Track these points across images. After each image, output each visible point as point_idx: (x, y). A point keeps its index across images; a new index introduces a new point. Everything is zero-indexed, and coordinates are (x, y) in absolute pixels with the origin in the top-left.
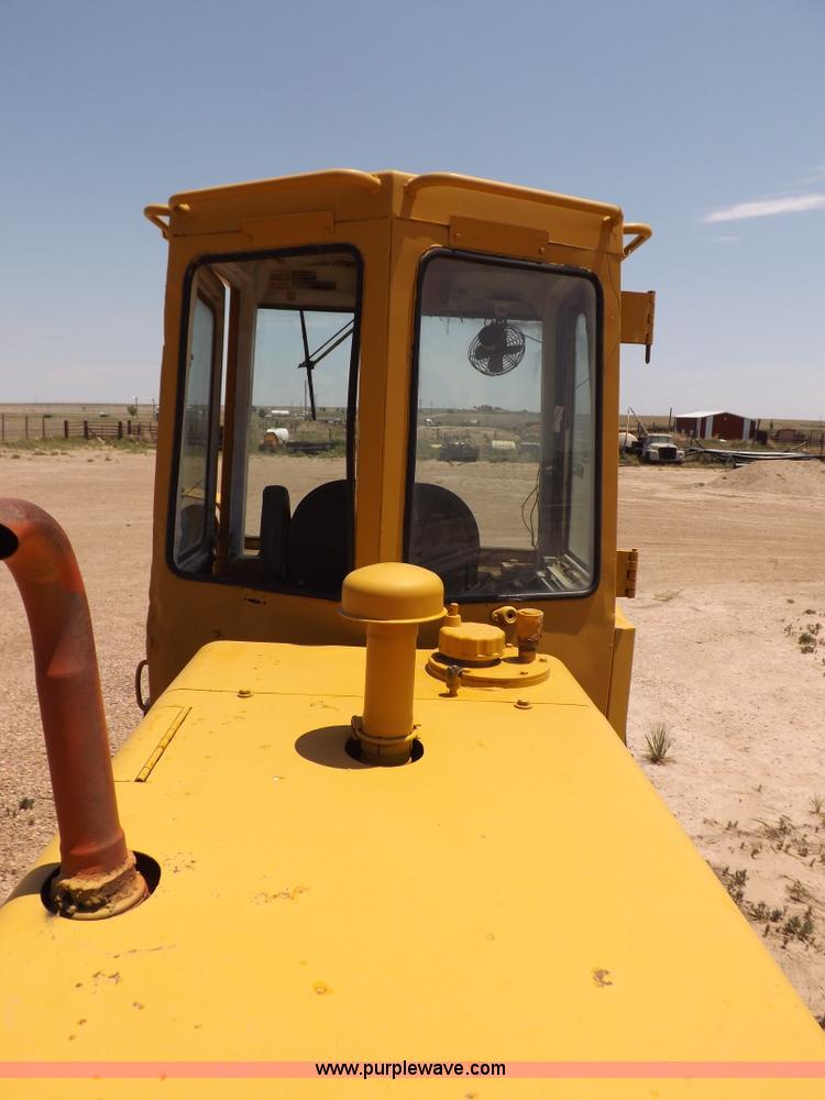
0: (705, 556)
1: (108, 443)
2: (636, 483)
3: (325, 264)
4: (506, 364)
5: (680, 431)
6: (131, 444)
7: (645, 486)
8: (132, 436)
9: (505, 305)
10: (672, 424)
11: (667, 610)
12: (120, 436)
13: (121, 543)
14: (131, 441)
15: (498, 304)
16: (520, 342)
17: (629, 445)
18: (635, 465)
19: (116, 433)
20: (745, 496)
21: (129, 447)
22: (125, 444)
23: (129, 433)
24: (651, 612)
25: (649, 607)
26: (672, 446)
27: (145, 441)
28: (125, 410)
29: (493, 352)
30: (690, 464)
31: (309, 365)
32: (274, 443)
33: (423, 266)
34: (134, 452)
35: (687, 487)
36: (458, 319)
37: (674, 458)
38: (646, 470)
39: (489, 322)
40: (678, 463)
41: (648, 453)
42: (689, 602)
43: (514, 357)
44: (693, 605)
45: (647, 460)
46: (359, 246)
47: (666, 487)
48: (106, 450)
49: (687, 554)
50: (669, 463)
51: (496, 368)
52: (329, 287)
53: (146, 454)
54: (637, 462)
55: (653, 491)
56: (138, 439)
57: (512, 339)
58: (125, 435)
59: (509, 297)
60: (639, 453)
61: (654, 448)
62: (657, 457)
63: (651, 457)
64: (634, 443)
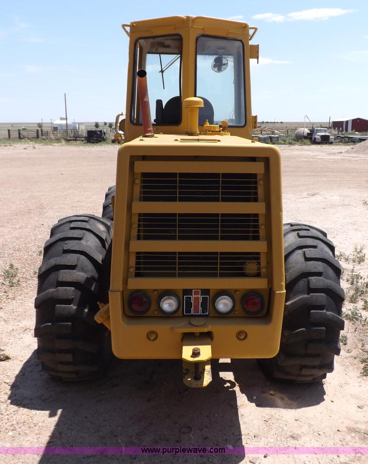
0: (335, 179)
1: (31, 141)
2: (308, 153)
3: (167, 40)
4: (222, 69)
5: (335, 129)
6: (44, 141)
7: (312, 154)
8: (44, 137)
9: (222, 51)
10: (331, 126)
11: (312, 199)
12: (38, 137)
13: (54, 180)
14: (43, 139)
15: (220, 51)
16: (226, 62)
17: (305, 134)
19: (35, 135)
21: (43, 143)
22: (40, 141)
23: (42, 135)
24: (305, 200)
25: (304, 198)
26: (327, 134)
27: (51, 139)
28: (36, 125)
29: (219, 65)
30: (337, 144)
31: (162, 71)
32: (120, 138)
33: (197, 39)
34: (47, 145)
35: (334, 154)
36: (208, 56)
37: (329, 140)
38: (314, 147)
39: (217, 56)
40: (331, 143)
41: (315, 138)
42: (323, 195)
43: (225, 66)
44: (324, 196)
45: (314, 142)
46: (181, 34)
47: (322, 154)
48: (31, 144)
49: (326, 179)
50: (326, 143)
51: (220, 70)
52: (168, 46)
53: (53, 146)
54: (310, 143)
55: (316, 156)
56: (47, 139)
57: (224, 61)
58: (40, 136)
59: (223, 48)
60: (311, 139)
61: (318, 135)
62: (320, 140)
63: (317, 140)
64: (308, 134)
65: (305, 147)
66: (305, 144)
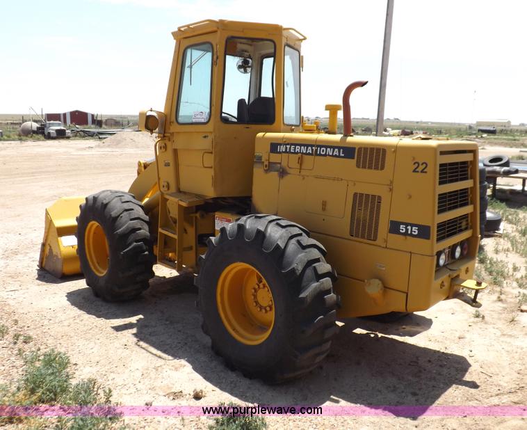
17: (34, 129)
18: (43, 140)
20: (118, 151)
26: (63, 128)
30: (75, 138)
35: (85, 149)
37: (65, 134)
40: (68, 138)
41: (49, 133)
45: (49, 137)
47: (73, 149)
54: (43, 138)
60: (43, 133)
61: (52, 130)
62: (55, 135)
63: (52, 135)
64: (38, 128)
65: (41, 143)
66: (39, 140)
